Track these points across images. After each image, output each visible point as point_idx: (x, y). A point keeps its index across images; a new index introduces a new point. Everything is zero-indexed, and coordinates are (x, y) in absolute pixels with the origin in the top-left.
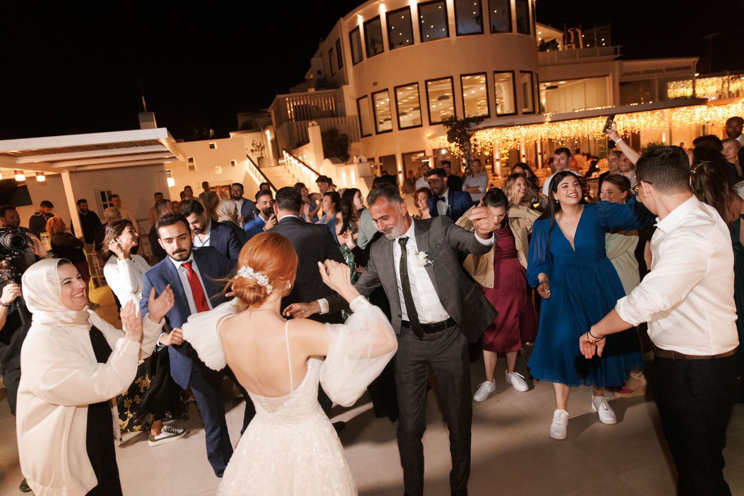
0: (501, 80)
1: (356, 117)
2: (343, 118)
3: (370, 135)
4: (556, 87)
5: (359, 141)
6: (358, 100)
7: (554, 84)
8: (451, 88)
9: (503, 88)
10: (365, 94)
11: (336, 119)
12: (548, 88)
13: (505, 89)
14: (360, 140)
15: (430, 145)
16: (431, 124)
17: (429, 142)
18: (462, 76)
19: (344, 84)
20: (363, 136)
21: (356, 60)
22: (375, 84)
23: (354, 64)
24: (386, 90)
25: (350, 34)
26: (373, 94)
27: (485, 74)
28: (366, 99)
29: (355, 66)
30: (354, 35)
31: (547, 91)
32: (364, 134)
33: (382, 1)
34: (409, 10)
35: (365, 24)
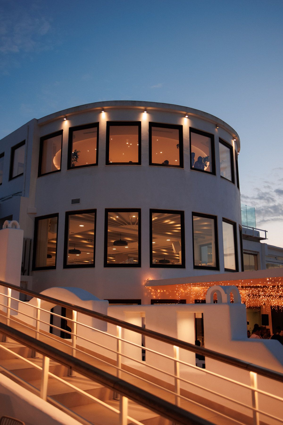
5: (28, 274)
14: (30, 273)
15: (149, 293)
16: (152, 265)
22: (75, 201)
23: (41, 175)
24: (92, 212)
25: (44, 139)
26: (68, 214)
27: (214, 218)
29: (42, 177)
33: (105, 108)
34: (138, 127)
35: (71, 130)
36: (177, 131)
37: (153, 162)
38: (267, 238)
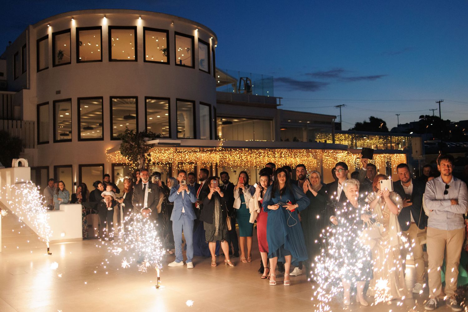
0: (184, 109)
1: (34, 123)
2: (19, 122)
3: (48, 142)
4: (230, 123)
5: (34, 147)
6: (38, 106)
7: (229, 120)
8: (135, 109)
9: (185, 117)
10: (46, 101)
11: (10, 121)
12: (224, 123)
13: (187, 118)
14: (36, 146)
15: (110, 159)
16: (113, 138)
17: (109, 156)
18: (146, 98)
19: (26, 88)
20: (39, 143)
21: (42, 66)
22: (58, 92)
23: (38, 70)
24: (69, 100)
25: (38, 41)
26: (55, 102)
27: (168, 100)
28: (46, 106)
29: (39, 72)
30: (42, 43)
31: (223, 126)
32: (41, 141)
33: (74, 16)
34: (100, 30)
35: (54, 34)
36: (133, 31)
37: (113, 58)
38: (281, 104)
